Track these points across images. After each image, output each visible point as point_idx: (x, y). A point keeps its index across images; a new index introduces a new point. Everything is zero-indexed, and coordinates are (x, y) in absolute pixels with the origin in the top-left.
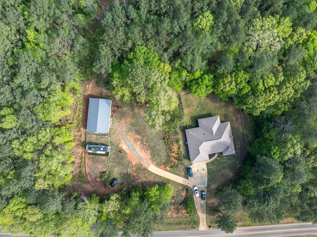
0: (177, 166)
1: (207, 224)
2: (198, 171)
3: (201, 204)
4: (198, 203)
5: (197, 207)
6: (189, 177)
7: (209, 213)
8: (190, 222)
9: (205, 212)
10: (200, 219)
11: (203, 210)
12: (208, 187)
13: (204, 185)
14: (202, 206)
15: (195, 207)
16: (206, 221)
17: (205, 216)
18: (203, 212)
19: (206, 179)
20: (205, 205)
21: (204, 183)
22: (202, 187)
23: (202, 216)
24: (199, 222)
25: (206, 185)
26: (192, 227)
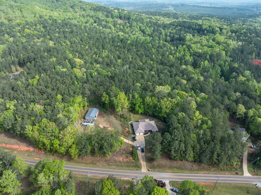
0: (128, 136)
1: (147, 168)
2: (139, 139)
3: (142, 156)
4: (140, 155)
5: (140, 157)
6: (134, 141)
7: (148, 162)
8: (135, 166)
9: (145, 161)
10: (142, 165)
11: (143, 159)
12: (146, 147)
13: (143, 146)
14: (142, 157)
15: (138, 157)
16: (146, 166)
17: (145, 163)
18: (143, 161)
19: (144, 143)
20: (145, 157)
21: (143, 145)
22: (142, 147)
23: (143, 163)
24: (142, 167)
25: (144, 146)
26: (137, 169)
